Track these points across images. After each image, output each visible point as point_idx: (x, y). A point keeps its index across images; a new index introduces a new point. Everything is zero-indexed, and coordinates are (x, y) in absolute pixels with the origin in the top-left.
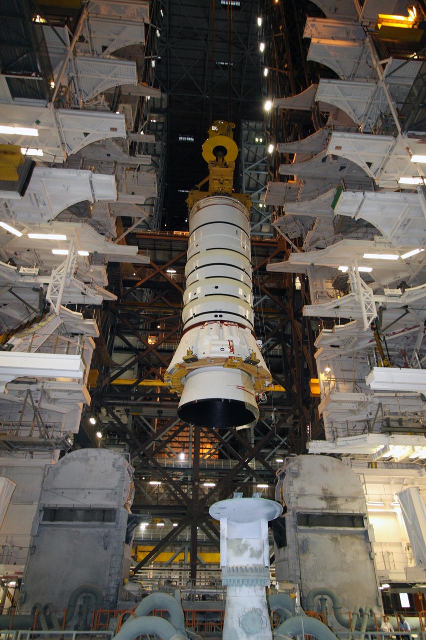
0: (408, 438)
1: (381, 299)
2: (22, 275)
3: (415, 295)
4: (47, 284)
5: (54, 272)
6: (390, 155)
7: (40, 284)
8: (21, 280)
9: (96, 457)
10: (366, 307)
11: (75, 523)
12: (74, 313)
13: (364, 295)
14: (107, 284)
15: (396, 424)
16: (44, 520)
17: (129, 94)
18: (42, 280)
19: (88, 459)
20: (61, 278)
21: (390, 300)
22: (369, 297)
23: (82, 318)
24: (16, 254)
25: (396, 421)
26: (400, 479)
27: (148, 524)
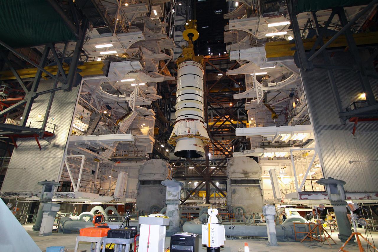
0: (273, 149)
1: (266, 89)
2: (120, 98)
3: (282, 85)
4: (129, 100)
5: (131, 95)
6: (258, 25)
7: (126, 100)
8: (120, 100)
9: (156, 162)
10: (258, 93)
11: (150, 185)
12: (143, 108)
13: (258, 88)
14: (156, 92)
15: (267, 144)
16: (140, 184)
17: (156, 3)
18: (127, 99)
19: (153, 163)
20: (134, 97)
21: (270, 89)
22: (260, 89)
23: (147, 110)
24: (119, 87)
25: (267, 143)
26: (284, 164)
27: (198, 183)
